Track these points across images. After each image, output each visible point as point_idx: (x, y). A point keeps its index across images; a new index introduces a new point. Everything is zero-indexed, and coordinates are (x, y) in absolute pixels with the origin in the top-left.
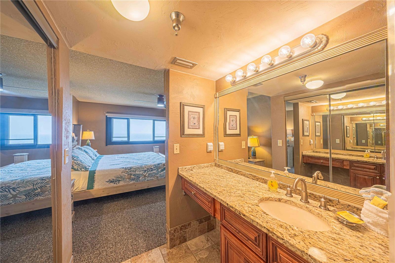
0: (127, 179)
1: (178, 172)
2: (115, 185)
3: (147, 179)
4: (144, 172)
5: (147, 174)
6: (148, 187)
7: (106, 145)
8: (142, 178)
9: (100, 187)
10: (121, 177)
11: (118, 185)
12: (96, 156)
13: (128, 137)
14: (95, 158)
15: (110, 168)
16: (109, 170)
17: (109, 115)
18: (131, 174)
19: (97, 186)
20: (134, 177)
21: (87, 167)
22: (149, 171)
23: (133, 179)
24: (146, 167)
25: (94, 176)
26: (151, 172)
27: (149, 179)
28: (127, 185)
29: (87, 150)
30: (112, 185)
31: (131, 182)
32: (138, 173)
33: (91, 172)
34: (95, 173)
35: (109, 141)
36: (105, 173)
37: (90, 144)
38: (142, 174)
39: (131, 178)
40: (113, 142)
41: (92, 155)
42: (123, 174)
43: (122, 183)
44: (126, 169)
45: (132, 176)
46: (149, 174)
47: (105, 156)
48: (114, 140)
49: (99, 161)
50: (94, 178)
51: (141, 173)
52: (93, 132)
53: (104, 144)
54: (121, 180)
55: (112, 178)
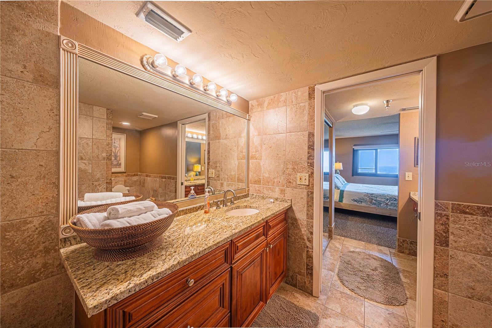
0: (368, 202)
1: (410, 196)
2: (358, 204)
3: (389, 207)
4: (385, 200)
5: (389, 202)
6: (389, 214)
7: (353, 176)
8: (384, 205)
9: (347, 202)
10: (363, 199)
11: (360, 205)
12: (344, 182)
13: (376, 169)
14: (344, 184)
15: (354, 191)
16: (354, 192)
17: (356, 148)
18: (372, 199)
19: (345, 201)
20: (375, 202)
21: (339, 187)
22: (392, 200)
23: (374, 204)
24: (388, 196)
25: (343, 194)
26: (395, 202)
27: (392, 208)
28: (368, 207)
29: (338, 177)
30: (356, 203)
31: (372, 206)
32: (380, 199)
33: (341, 191)
34: (344, 192)
35: (355, 173)
36: (351, 193)
37: (339, 173)
38: (384, 202)
39: (372, 202)
40: (359, 173)
41: (341, 181)
42: (365, 197)
43: (363, 204)
44: (368, 193)
45: (373, 201)
46: (392, 203)
47: (351, 184)
48: (360, 171)
49: (346, 186)
50: (343, 195)
51: (383, 200)
52: (341, 164)
53: (351, 174)
54: (363, 202)
55: (356, 198)
